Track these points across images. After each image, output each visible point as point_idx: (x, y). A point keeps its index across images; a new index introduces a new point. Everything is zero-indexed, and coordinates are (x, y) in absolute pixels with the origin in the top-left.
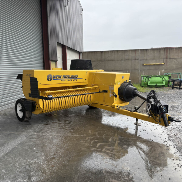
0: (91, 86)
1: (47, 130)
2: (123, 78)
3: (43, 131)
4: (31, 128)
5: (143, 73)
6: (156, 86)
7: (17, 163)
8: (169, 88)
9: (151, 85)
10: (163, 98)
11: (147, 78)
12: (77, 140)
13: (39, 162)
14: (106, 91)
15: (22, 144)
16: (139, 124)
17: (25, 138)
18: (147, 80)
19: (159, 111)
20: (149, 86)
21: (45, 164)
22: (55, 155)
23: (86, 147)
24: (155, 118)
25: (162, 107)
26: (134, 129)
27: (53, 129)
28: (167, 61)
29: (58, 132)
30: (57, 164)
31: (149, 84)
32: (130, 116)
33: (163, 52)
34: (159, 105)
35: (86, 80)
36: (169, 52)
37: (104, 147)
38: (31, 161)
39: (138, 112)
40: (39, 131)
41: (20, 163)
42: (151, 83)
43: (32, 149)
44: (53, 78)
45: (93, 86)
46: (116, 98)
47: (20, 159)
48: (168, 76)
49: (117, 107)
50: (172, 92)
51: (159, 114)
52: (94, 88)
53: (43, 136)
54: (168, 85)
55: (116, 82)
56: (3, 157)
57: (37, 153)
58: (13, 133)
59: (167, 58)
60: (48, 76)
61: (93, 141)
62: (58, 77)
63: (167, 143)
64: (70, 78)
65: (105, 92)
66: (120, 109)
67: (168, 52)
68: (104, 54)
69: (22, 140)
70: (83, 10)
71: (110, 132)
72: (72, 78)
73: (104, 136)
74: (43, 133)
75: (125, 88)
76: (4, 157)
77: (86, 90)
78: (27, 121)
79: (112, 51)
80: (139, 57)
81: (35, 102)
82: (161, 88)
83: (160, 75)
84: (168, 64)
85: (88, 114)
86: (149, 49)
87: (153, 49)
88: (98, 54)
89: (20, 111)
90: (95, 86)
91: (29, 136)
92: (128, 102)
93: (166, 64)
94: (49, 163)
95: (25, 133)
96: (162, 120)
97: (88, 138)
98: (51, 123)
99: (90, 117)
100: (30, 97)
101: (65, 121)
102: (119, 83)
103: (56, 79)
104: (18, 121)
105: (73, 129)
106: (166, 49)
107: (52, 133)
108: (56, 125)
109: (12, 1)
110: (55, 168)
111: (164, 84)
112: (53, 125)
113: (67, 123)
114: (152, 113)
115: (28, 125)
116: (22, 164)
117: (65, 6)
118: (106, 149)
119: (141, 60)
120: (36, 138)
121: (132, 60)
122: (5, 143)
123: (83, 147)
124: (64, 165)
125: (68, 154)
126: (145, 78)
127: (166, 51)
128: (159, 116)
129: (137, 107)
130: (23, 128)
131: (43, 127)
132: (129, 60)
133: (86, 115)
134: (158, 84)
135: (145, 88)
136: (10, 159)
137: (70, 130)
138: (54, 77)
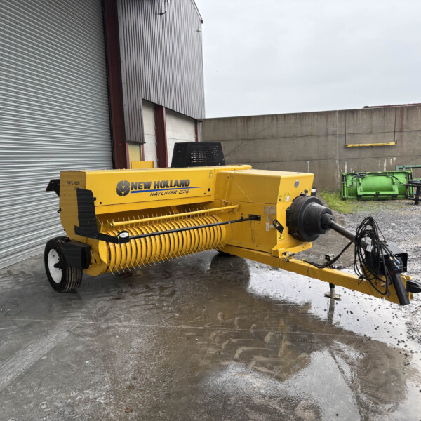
0: (222, 206)
1: (118, 312)
2: (296, 184)
3: (108, 316)
4: (82, 308)
5: (346, 167)
6: (377, 198)
7: (45, 400)
8: (407, 201)
9: (364, 195)
10: (393, 227)
11: (355, 179)
12: (188, 338)
13: (95, 399)
14: (257, 218)
15: (58, 350)
16: (337, 297)
17: (66, 335)
18: (355, 183)
19: (385, 267)
20: (360, 198)
21: (111, 403)
22: (135, 379)
23: (209, 358)
24: (376, 283)
25: (391, 258)
26: (325, 310)
27: (132, 310)
28: (401, 137)
29: (143, 319)
30: (140, 402)
31: (359, 193)
32: (316, 278)
33: (393, 117)
34: (385, 253)
35: (209, 190)
36: (407, 116)
37: (252, 358)
38: (76, 396)
39: (334, 268)
40: (100, 316)
41: (51, 402)
42: (364, 190)
43: (80, 363)
44: (132, 189)
45: (226, 204)
46: (281, 233)
47: (51, 389)
48: (405, 173)
49: (284, 256)
50: (414, 213)
51: (383, 273)
52: (229, 209)
53: (109, 328)
54: (404, 194)
55: (281, 196)
56: (12, 384)
57: (91, 373)
58: (38, 322)
59: (401, 131)
60: (120, 185)
61: (227, 342)
62: (143, 187)
63: (406, 346)
64: (171, 186)
65: (255, 219)
66: (290, 260)
67: (405, 117)
68: (252, 123)
69: (60, 340)
70: (202, 22)
71: (268, 317)
72: (176, 187)
73: (254, 328)
74: (107, 320)
75: (303, 210)
76: (15, 385)
77: (211, 214)
78: (73, 291)
79: (273, 116)
80: (335, 129)
81: (90, 248)
82: (388, 202)
83: (385, 170)
84: (405, 143)
85: (215, 271)
86: (359, 110)
87: (368, 110)
88: (239, 124)
89: (56, 266)
90: (231, 205)
91: (74, 330)
92: (311, 243)
93: (399, 144)
94: (119, 400)
95: (66, 321)
96: (391, 288)
97: (214, 334)
98: (127, 294)
99: (220, 278)
100: (77, 236)
101: (162, 289)
102: (288, 198)
103: (138, 190)
104: (52, 290)
105: (179, 310)
106: (400, 109)
107: (129, 320)
108: (140, 299)
109: (36, 2)
110: (134, 413)
111: (396, 192)
112: (132, 300)
113: (164, 293)
114: (367, 271)
115: (73, 301)
116: (55, 404)
117: (161, 14)
118: (257, 362)
119: (340, 136)
120: (91, 336)
121: (318, 136)
122: (18, 349)
123: (202, 358)
124: (155, 406)
125: (165, 376)
126: (350, 178)
127: (399, 113)
128: (385, 280)
129: (332, 256)
130: (63, 309)
131: (108, 304)
132: (311, 135)
133: (212, 273)
134: (381, 193)
135: (351, 202)
136: (27, 391)
137: (172, 312)
138: (134, 187)
